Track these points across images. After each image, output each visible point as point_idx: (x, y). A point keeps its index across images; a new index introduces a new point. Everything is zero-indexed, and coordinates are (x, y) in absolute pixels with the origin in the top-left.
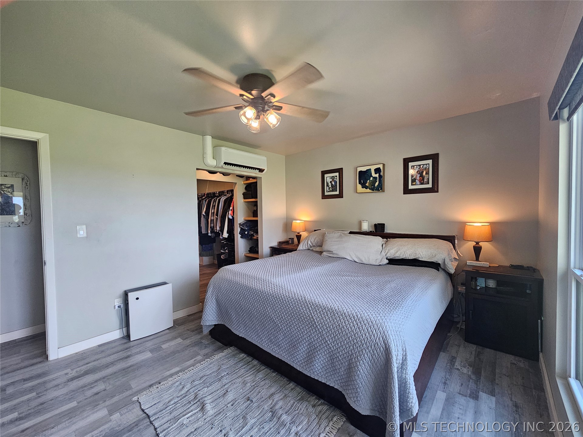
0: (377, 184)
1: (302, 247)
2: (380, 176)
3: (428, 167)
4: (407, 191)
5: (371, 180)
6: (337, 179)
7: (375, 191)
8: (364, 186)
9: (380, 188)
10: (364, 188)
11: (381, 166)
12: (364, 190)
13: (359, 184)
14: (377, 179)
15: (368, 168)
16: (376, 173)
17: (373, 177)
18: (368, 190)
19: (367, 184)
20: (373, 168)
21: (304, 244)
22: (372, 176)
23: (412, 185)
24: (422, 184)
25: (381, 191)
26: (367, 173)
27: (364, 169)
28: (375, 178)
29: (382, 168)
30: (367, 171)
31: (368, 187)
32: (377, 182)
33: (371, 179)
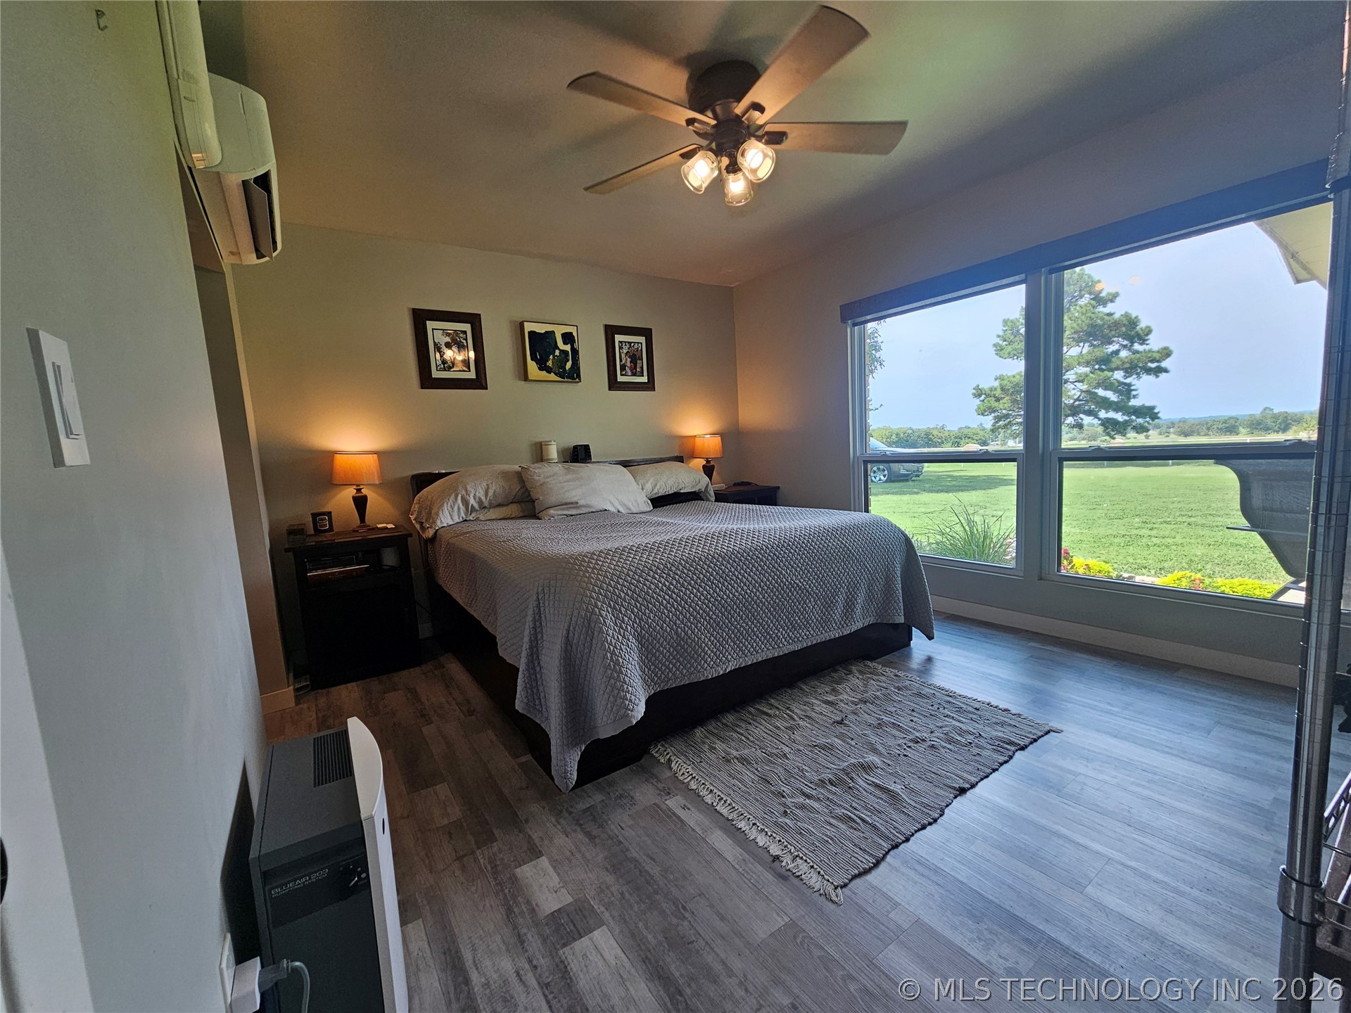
0: (569, 365)
1: (449, 517)
2: (573, 348)
3: (640, 349)
4: (614, 385)
5: (556, 356)
6: (466, 340)
7: (566, 380)
8: (542, 366)
9: (574, 375)
10: (542, 370)
11: (572, 330)
12: (544, 375)
13: (532, 359)
14: (568, 355)
15: (549, 328)
16: (565, 343)
17: (559, 350)
18: (552, 377)
19: (550, 363)
20: (559, 331)
21: (456, 507)
22: (558, 348)
23: (621, 375)
24: (634, 374)
25: (577, 380)
26: (547, 338)
27: (541, 329)
28: (564, 352)
29: (575, 334)
30: (547, 335)
31: (552, 369)
32: (568, 361)
33: (557, 352)
